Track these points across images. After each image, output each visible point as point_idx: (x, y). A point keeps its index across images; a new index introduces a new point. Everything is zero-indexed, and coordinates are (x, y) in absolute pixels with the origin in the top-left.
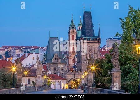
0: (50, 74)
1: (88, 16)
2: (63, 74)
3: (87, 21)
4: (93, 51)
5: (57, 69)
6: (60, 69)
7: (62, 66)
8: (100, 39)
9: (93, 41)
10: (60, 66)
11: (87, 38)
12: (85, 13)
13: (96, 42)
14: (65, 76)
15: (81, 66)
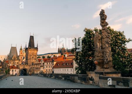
0: (11, 65)
1: (32, 38)
2: (18, 66)
3: (32, 40)
4: (34, 55)
5: (15, 63)
6: (17, 63)
7: (18, 61)
8: (38, 49)
9: (34, 50)
10: (17, 61)
11: (31, 48)
12: (31, 36)
13: (36, 50)
14: (19, 67)
15: (28, 62)
